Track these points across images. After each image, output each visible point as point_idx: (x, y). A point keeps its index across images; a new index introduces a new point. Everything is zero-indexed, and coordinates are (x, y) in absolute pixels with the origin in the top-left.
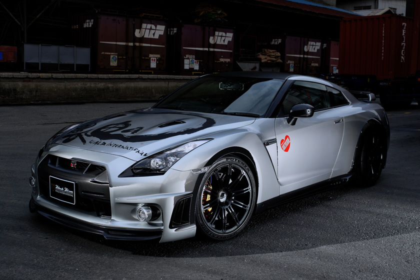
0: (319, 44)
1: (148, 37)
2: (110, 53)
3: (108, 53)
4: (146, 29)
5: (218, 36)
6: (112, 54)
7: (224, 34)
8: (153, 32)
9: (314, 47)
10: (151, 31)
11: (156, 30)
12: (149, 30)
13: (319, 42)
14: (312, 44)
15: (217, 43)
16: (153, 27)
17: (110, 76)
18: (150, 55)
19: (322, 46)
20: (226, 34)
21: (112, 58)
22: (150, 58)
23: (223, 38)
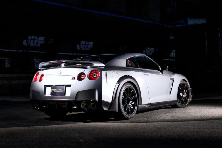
0: (153, 49)
1: (32, 45)
2: (5, 58)
3: (3, 58)
4: (31, 39)
5: (83, 44)
6: (6, 58)
7: (87, 43)
8: (36, 41)
9: (150, 51)
10: (35, 41)
11: (38, 40)
12: (33, 40)
13: (153, 48)
14: (148, 49)
15: (82, 49)
16: (36, 38)
17: (6, 75)
18: (34, 59)
19: (155, 50)
20: (88, 43)
21: (7, 62)
22: (35, 61)
23: (86, 46)
